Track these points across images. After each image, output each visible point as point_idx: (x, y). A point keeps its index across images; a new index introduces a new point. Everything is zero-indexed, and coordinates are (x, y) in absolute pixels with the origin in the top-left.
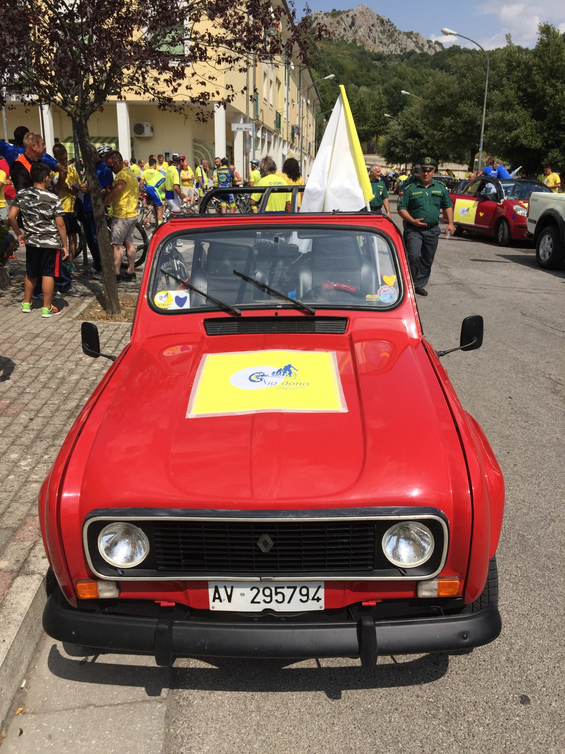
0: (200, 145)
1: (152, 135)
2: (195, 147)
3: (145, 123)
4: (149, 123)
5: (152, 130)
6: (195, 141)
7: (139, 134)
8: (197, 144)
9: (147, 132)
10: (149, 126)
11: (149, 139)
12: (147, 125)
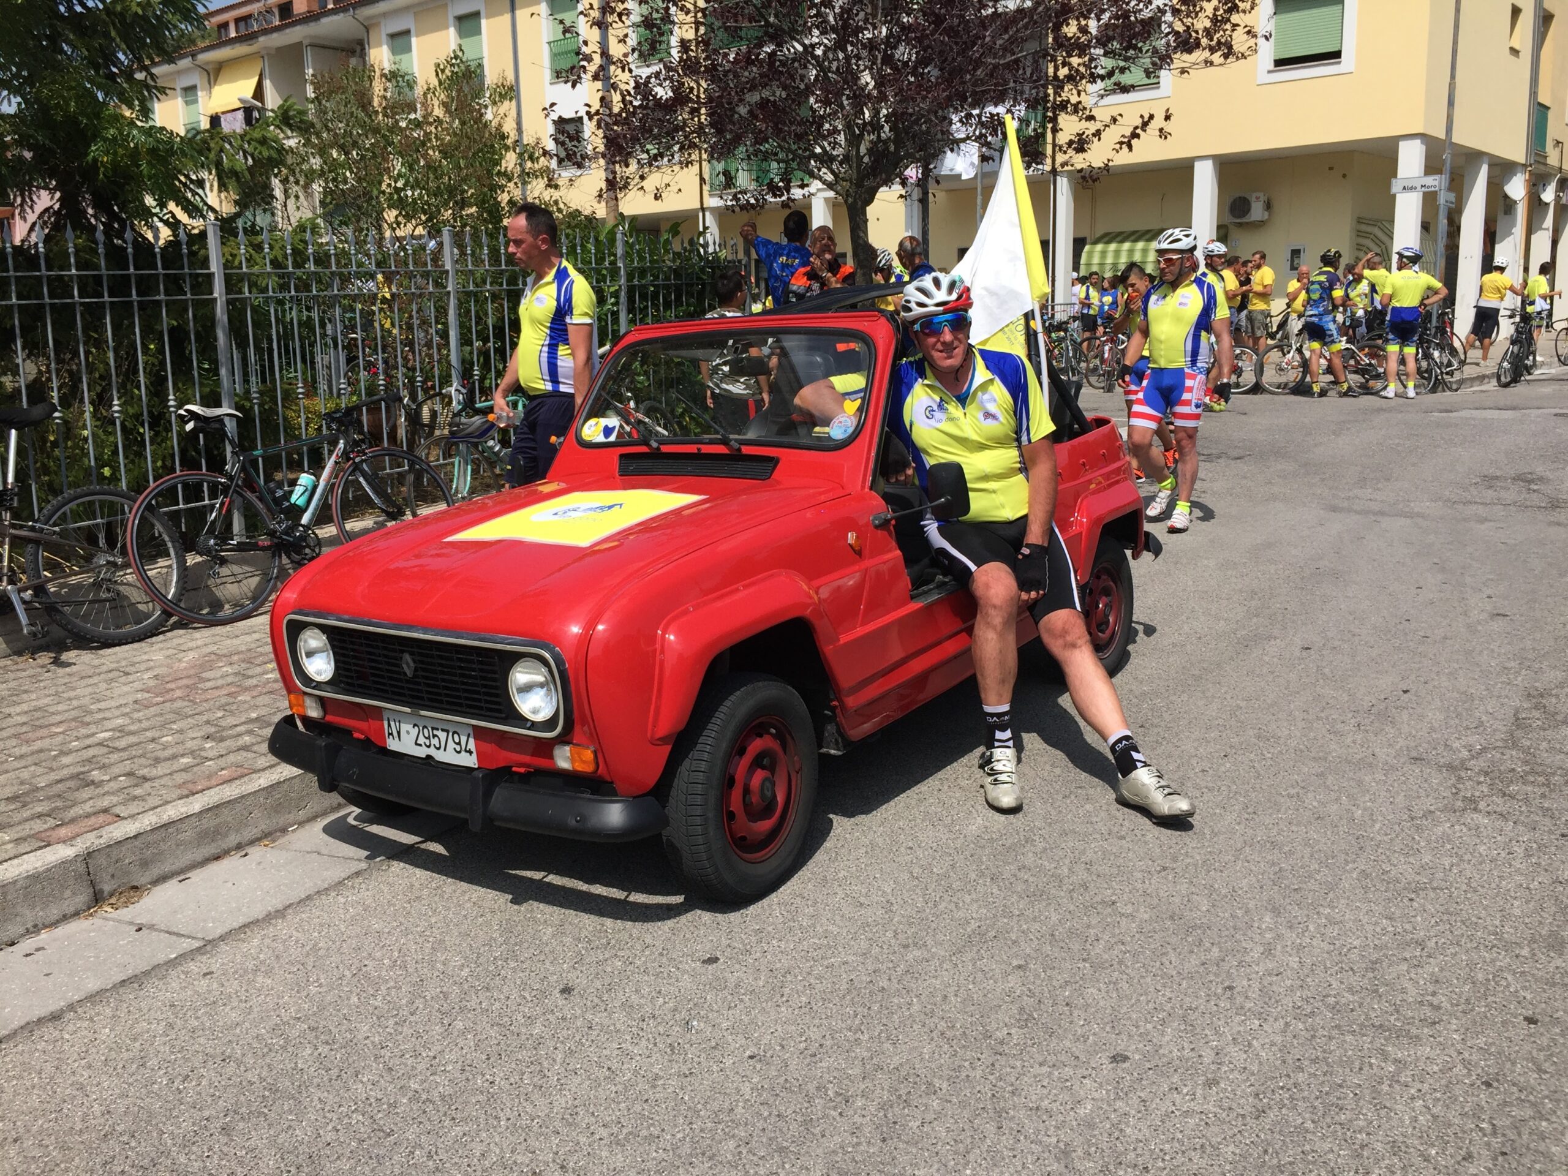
0: (1369, 229)
1: (1266, 217)
2: (1359, 234)
3: (1254, 195)
4: (1261, 195)
5: (1268, 206)
6: (1360, 221)
7: (1239, 217)
8: (1363, 228)
9: (1257, 212)
10: (1262, 199)
11: (1259, 225)
12: (1258, 198)
